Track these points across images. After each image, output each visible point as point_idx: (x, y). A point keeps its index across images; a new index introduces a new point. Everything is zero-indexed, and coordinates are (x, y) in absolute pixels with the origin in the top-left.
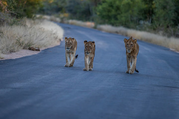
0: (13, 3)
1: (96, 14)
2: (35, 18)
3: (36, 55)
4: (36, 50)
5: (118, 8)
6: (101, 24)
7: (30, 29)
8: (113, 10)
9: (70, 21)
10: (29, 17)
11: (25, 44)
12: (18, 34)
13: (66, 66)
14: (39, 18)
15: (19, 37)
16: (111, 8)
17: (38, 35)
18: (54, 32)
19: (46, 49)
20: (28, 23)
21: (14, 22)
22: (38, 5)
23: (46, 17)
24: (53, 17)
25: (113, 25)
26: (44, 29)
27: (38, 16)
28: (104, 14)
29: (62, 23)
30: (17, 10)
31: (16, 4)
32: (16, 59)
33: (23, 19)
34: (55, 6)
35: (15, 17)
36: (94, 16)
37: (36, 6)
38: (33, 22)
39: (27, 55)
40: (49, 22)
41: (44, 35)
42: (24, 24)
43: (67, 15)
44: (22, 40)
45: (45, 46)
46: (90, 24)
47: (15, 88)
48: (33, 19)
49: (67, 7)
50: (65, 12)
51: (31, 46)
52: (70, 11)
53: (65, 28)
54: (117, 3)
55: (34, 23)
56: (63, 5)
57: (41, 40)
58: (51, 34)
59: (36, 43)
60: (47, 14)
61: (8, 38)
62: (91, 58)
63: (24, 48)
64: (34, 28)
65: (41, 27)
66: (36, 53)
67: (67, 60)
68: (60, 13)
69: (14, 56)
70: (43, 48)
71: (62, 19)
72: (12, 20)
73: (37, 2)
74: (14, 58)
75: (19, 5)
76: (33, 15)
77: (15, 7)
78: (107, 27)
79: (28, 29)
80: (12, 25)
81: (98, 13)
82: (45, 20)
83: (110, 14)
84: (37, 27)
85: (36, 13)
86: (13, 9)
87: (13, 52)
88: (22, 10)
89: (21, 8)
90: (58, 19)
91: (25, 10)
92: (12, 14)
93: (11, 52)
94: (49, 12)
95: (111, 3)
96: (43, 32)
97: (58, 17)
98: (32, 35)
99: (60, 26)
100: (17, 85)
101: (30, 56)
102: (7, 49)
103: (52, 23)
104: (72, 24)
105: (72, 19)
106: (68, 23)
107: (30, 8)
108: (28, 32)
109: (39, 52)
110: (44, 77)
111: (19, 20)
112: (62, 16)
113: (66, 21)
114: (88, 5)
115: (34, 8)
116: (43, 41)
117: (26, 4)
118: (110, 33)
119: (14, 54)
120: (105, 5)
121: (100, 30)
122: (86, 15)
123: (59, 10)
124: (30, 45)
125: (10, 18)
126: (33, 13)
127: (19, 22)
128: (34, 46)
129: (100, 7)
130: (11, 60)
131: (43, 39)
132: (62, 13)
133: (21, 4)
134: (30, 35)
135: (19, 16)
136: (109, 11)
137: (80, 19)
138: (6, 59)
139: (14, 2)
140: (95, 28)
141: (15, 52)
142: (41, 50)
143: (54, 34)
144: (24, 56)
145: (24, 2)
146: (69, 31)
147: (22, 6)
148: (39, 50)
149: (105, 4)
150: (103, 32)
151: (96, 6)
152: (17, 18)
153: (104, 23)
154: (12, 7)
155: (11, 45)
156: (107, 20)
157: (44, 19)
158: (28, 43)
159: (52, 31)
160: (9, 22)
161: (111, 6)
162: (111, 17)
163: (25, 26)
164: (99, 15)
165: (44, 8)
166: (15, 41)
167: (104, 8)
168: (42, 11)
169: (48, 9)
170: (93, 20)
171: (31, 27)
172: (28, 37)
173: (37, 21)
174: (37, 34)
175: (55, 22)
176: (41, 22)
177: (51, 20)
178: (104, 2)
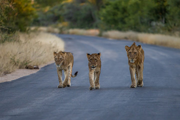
0: (2, 17)
1: (100, 19)
2: (29, 31)
3: (34, 74)
4: (34, 68)
5: (124, 10)
6: (106, 30)
7: (25, 45)
8: (119, 13)
9: (71, 31)
10: (23, 30)
11: (21, 63)
12: (12, 52)
13: (60, 87)
14: (34, 31)
15: (13, 55)
16: (116, 11)
17: (35, 50)
18: (53, 45)
19: (46, 67)
20: (22, 37)
21: (6, 38)
22: (31, 16)
23: (42, 28)
24: (50, 28)
25: (120, 30)
26: (41, 43)
27: (33, 28)
28: (109, 18)
29: (61, 34)
30: (8, 24)
31: (6, 17)
32: (13, 82)
33: (16, 34)
34: (51, 14)
35: (7, 32)
36: (98, 21)
37: (29, 17)
38: (27, 36)
39: (24, 75)
40: (46, 35)
41: (42, 50)
42: (17, 39)
43: (66, 23)
44: (17, 58)
45: (44, 63)
46: (94, 32)
47: (15, 115)
48: (28, 33)
49: (65, 15)
50: (64, 21)
51: (28, 65)
52: (69, 19)
53: (65, 39)
54: (123, 4)
55: (29, 36)
56: (60, 12)
57: (39, 56)
58: (50, 48)
59: (33, 60)
60: (44, 25)
62: (97, 73)
63: (20, 68)
64: (29, 42)
65: (37, 41)
66: (34, 72)
67: (59, 79)
68: (57, 22)
69: (10, 78)
70: (43, 66)
71: (61, 29)
72: (3, 36)
73: (29, 13)
74: (10, 80)
75: (10, 18)
76: (27, 28)
77: (5, 21)
78: (114, 33)
79: (22, 45)
80: (3, 42)
81: (102, 18)
82: (41, 33)
83: (116, 18)
84: (33, 41)
85: (30, 26)
86: (3, 23)
87: (8, 73)
88: (14, 23)
89: (12, 21)
90: (56, 30)
91: (17, 24)
92: (2, 29)
93: (6, 73)
94: (45, 22)
95: (116, 5)
96: (41, 47)
97: (56, 27)
98: (28, 52)
99: (59, 37)
100: (17, 111)
101: (28, 77)
103: (50, 35)
104: (73, 34)
105: (73, 28)
106: (68, 33)
107: (23, 20)
108: (23, 49)
109: (38, 70)
110: (46, 99)
111: (11, 35)
112: (60, 25)
113: (66, 31)
114: (90, 10)
115: (27, 19)
116: (41, 58)
117: (17, 16)
118: (119, 39)
119: (9, 75)
120: (109, 8)
121: (107, 37)
122: (88, 21)
123: (56, 19)
124: (27, 63)
125: (1, 34)
126: (26, 25)
127: (11, 38)
128: (31, 64)
129: (104, 11)
130: (7, 83)
131: (41, 55)
132: (60, 22)
133: (11, 17)
134: (26, 51)
135: (11, 31)
136: (115, 14)
137: (81, 27)
139: (3, 15)
140: (100, 35)
141: (10, 73)
142: (40, 67)
143: (54, 47)
144: (22, 76)
145: (15, 14)
146: (70, 43)
147: (13, 19)
148: (37, 68)
149: (109, 6)
150: (110, 39)
151: (99, 9)
152: (9, 33)
153: (110, 29)
154: (1, 21)
155: (5, 65)
156: (113, 26)
157: (40, 31)
158: (24, 62)
159: (51, 44)
161: (116, 8)
162: (118, 20)
163: (18, 41)
164: (104, 20)
165: (39, 18)
166: (9, 60)
167: (108, 12)
168: (37, 23)
169: (43, 20)
170: (97, 27)
171: (26, 42)
172: (24, 55)
173: (32, 34)
174: (33, 49)
175: (53, 33)
176: (37, 35)
177: (49, 32)
178: (108, 4)
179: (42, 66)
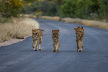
0: (3, 8)
1: (60, 11)
2: (19, 17)
3: (21, 42)
4: (21, 38)
5: (74, 6)
6: (63, 17)
8: (71, 8)
9: (43, 17)
10: (15, 16)
11: (14, 35)
12: (8, 28)
14: (22, 17)
15: (9, 30)
16: (69, 6)
17: (22, 28)
18: (32, 25)
19: (28, 37)
20: (15, 20)
21: (5, 20)
22: (20, 8)
23: (27, 15)
24: (31, 15)
25: (72, 17)
26: (26, 24)
27: (21, 15)
28: (65, 10)
29: (37, 19)
30: (7, 12)
31: (5, 8)
32: (9, 46)
33: (11, 18)
34: (32, 7)
35: (6, 17)
36: (59, 12)
37: (19, 9)
38: (18, 19)
39: (15, 42)
40: (29, 19)
41: (26, 28)
42: (12, 21)
43: (40, 13)
44: (11, 32)
45: (27, 35)
46: (56, 18)
47: (9, 65)
48: (18, 18)
49: (40, 8)
50: (39, 11)
51: (18, 36)
52: (42, 10)
53: (39, 22)
54: (74, 2)
56: (37, 6)
57: (24, 31)
58: (31, 27)
59: (21, 34)
60: (27, 13)
61: (2, 31)
63: (13, 38)
64: (19, 23)
65: (23, 23)
66: (21, 40)
68: (35, 12)
69: (7, 44)
71: (37, 16)
72: (4, 19)
73: (19, 6)
76: (18, 15)
77: (5, 10)
78: (68, 19)
79: (15, 25)
80: (4, 23)
81: (61, 10)
83: (69, 10)
84: (21, 22)
85: (20, 13)
86: (4, 12)
87: (6, 41)
88: (10, 12)
89: (9, 11)
90: (35, 17)
91: (12, 12)
92: (3, 15)
93: (5, 41)
95: (70, 3)
96: (25, 26)
97: (34, 15)
98: (18, 29)
99: (36, 20)
100: (11, 63)
101: (17, 43)
102: (2, 39)
103: (31, 19)
104: (44, 19)
105: (44, 15)
106: (42, 19)
107: (15, 10)
108: (15, 27)
109: (23, 40)
110: (28, 56)
111: (8, 19)
112: (37, 14)
113: (40, 18)
114: (54, 5)
115: (18, 10)
116: (26, 32)
117: (12, 8)
118: (71, 23)
119: (6, 42)
120: (65, 5)
121: (64, 21)
122: (53, 12)
123: (35, 10)
124: (17, 35)
125: (2, 18)
126: (17, 13)
127: (8, 20)
128: (20, 36)
129: (63, 6)
130: (5, 46)
131: (25, 31)
132: (37, 12)
133: (9, 8)
134: (17, 28)
135: (8, 16)
136: (69, 8)
137: (49, 15)
138: (2, 46)
139: (4, 7)
140: (60, 20)
141: (7, 41)
142: (24, 38)
143: (33, 26)
144: (14, 43)
145: (11, 7)
146: (42, 24)
147: (10, 9)
148: (23, 38)
149: (66, 3)
150: (66, 23)
151: (60, 5)
153: (65, 17)
154: (3, 10)
155: (4, 36)
156: (68, 15)
157: (25, 17)
158: (15, 34)
160: (2, 21)
161: (70, 5)
162: (70, 12)
164: (62, 12)
165: (25, 10)
166: (7, 33)
167: (65, 7)
168: (24, 12)
169: (27, 10)
170: (58, 15)
171: (17, 23)
172: (15, 30)
173: (20, 18)
174: (21, 27)
175: (33, 18)
176: (23, 19)
177: (30, 17)
178: (65, 2)
179: (26, 37)
